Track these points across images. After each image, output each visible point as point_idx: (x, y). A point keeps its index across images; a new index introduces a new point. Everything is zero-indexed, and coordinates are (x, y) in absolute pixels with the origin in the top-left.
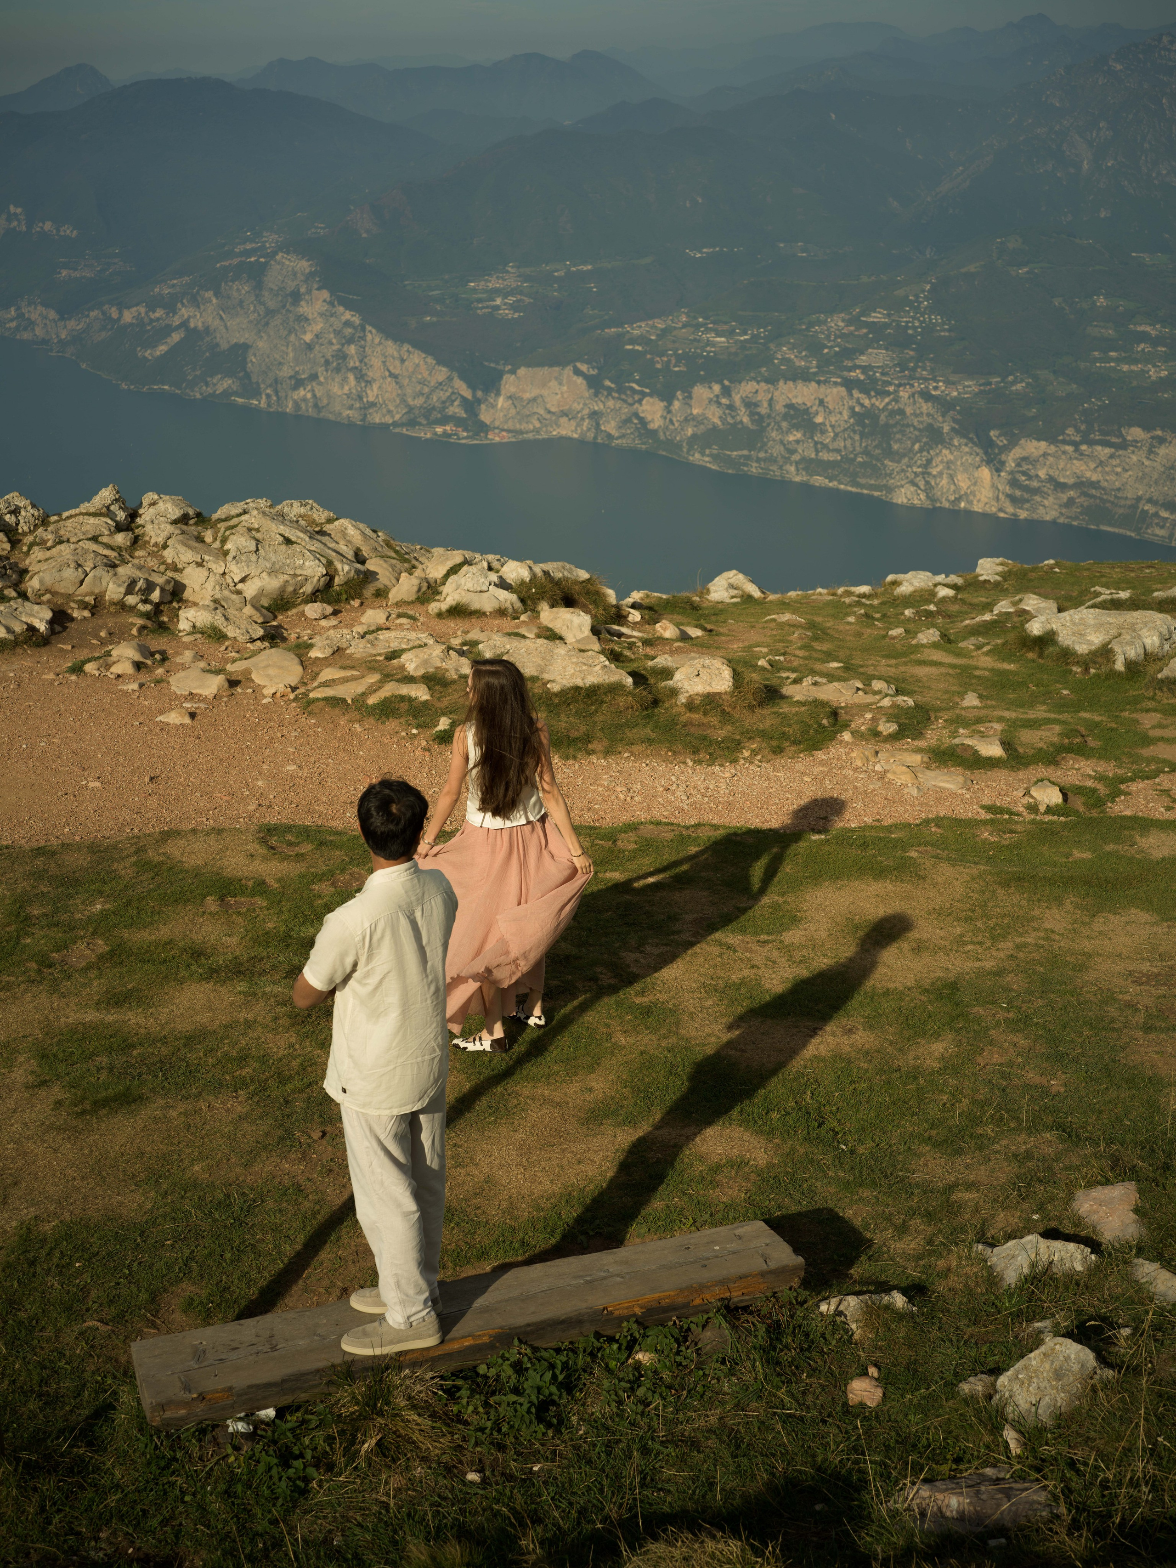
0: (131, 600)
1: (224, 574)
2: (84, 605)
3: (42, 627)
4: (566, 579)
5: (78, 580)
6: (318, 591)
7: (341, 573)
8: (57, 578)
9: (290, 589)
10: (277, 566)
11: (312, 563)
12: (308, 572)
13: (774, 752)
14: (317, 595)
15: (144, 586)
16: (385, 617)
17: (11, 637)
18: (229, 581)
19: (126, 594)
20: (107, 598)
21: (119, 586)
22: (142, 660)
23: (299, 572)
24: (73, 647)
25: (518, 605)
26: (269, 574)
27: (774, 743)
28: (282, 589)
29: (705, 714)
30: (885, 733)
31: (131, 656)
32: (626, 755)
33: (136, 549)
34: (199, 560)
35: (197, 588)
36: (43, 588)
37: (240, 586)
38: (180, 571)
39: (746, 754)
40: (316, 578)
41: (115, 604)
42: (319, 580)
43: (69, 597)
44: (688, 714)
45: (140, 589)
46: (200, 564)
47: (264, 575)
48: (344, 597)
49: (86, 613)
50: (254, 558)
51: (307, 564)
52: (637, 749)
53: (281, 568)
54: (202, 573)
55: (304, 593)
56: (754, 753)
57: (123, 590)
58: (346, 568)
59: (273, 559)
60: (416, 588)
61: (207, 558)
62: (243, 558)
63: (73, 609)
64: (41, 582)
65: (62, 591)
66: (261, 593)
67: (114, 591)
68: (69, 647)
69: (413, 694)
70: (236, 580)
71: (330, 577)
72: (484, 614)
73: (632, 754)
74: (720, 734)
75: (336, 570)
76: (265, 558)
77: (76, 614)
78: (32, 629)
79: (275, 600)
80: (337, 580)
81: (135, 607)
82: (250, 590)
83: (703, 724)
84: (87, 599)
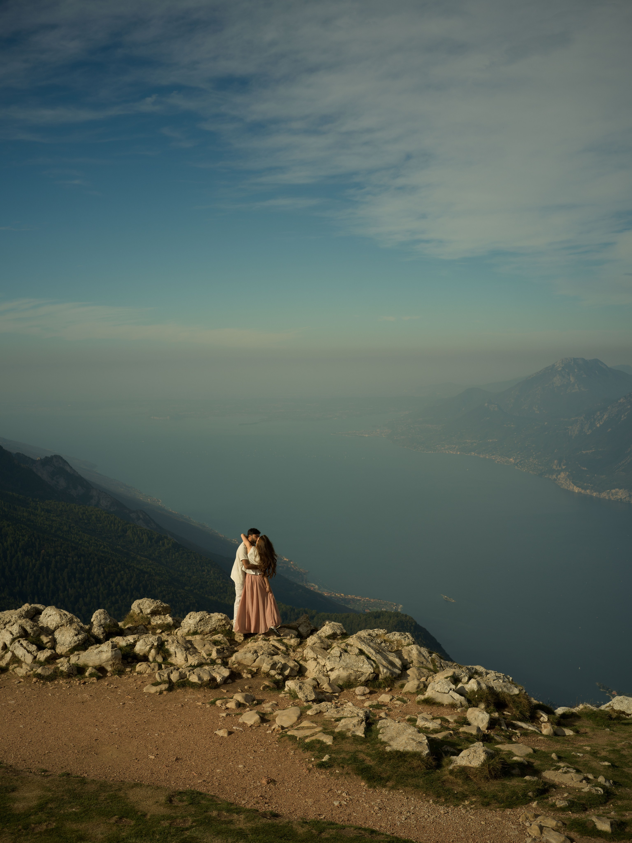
0: (273, 672)
1: (324, 666)
2: (250, 672)
3: (219, 679)
4: (503, 692)
5: (253, 659)
6: (369, 680)
7: (382, 673)
8: (244, 657)
9: (353, 678)
10: (349, 665)
11: (367, 666)
12: (364, 670)
13: (483, 805)
14: (366, 683)
15: (281, 667)
16: (389, 699)
17: (200, 682)
18: (325, 669)
19: (271, 669)
20: (262, 670)
21: (268, 665)
22: (245, 703)
23: (359, 670)
24: (227, 691)
25: (465, 703)
26: (344, 669)
27: (486, 800)
28: (349, 676)
29: (456, 777)
30: (558, 806)
31: (239, 700)
32: (401, 791)
33: (299, 648)
34: (316, 657)
35: (311, 671)
36: (236, 661)
37: (329, 673)
38: (306, 661)
39: (467, 803)
40: (368, 674)
41: (264, 673)
42: (369, 675)
43: (246, 666)
44: (448, 776)
45: (279, 668)
46: (315, 660)
47: (341, 669)
48: (383, 685)
49: (249, 676)
50: (338, 659)
51: (364, 666)
52: (407, 789)
53: (351, 666)
54: (314, 663)
55: (360, 681)
56: (472, 803)
57: (269, 667)
58: (385, 670)
59: (348, 662)
60: (416, 686)
61: (319, 656)
62: (333, 659)
63: (244, 673)
64: (236, 658)
65: (245, 664)
66: (338, 677)
67: (265, 667)
68: (225, 691)
69: (325, 741)
70: (328, 670)
71: (376, 675)
72: (442, 705)
73: (405, 791)
74: (457, 789)
75: (379, 671)
76: (343, 661)
77: (244, 676)
78: (213, 679)
79: (346, 682)
80: (380, 677)
81: (274, 676)
82: (333, 675)
83: (454, 783)
84: (253, 669)
